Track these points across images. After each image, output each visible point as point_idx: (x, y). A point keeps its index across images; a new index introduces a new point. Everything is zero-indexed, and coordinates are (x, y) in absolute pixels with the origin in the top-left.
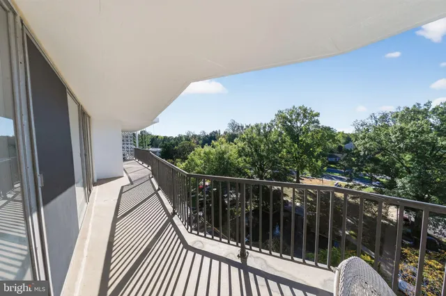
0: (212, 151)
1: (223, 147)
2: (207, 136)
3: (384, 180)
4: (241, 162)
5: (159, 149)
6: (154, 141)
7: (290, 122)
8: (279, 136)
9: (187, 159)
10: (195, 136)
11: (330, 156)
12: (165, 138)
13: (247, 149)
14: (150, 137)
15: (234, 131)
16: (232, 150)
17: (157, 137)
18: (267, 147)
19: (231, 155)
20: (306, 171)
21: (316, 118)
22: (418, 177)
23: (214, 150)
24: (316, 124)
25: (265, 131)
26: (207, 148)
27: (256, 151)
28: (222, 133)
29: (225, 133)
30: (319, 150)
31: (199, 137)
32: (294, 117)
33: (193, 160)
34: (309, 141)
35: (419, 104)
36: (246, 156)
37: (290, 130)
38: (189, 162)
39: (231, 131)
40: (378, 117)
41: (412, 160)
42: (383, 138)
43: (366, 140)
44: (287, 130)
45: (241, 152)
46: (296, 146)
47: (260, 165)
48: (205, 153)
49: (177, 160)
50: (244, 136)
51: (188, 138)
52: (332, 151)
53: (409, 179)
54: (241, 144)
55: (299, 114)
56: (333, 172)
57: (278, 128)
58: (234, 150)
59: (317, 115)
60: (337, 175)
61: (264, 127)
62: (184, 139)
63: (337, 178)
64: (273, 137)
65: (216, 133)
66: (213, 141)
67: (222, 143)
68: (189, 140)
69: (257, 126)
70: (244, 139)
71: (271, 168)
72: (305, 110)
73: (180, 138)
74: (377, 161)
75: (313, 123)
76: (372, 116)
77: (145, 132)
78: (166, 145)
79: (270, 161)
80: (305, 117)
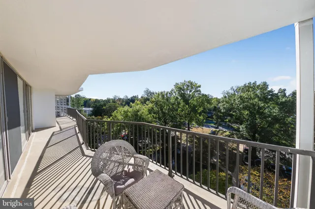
0: (129, 110)
1: (138, 107)
2: (129, 99)
3: (235, 127)
4: (150, 117)
5: (91, 109)
6: (87, 103)
7: (183, 90)
8: (176, 100)
9: (111, 116)
10: (120, 99)
11: (209, 113)
12: (96, 101)
13: (156, 109)
14: (84, 99)
15: (148, 96)
16: (144, 110)
17: (90, 99)
18: (168, 107)
19: (143, 113)
20: (194, 123)
21: (199, 88)
22: (250, 124)
23: (131, 109)
24: (199, 92)
25: (167, 96)
26: (126, 108)
27: (162, 110)
28: (140, 97)
29: (142, 97)
30: (201, 109)
31: (123, 99)
32: (185, 87)
33: (116, 117)
34: (195, 103)
35: (256, 82)
36: (154, 113)
37: (183, 96)
38: (113, 118)
39: (146, 96)
40: (235, 89)
41: (247, 115)
42: (233, 102)
43: (224, 103)
44: (181, 96)
45: (150, 111)
46: (187, 106)
47: (164, 119)
48: (124, 111)
49: (105, 116)
50: (153, 99)
51: (114, 101)
52: (210, 110)
53: (245, 126)
54: (151, 105)
55: (188, 86)
56: (210, 123)
57: (176, 94)
58: (145, 109)
59: (200, 87)
60: (212, 125)
61: (167, 94)
62: (111, 101)
63: (212, 127)
64: (172, 101)
65: (135, 97)
66: (131, 103)
67: (138, 104)
68: (115, 102)
69: (162, 93)
70: (153, 102)
71: (171, 121)
72: (191, 83)
73: (108, 101)
74: (231, 116)
75: (197, 91)
76: (232, 88)
77: (79, 95)
78: (96, 105)
79: (170, 117)
80: (192, 88)
